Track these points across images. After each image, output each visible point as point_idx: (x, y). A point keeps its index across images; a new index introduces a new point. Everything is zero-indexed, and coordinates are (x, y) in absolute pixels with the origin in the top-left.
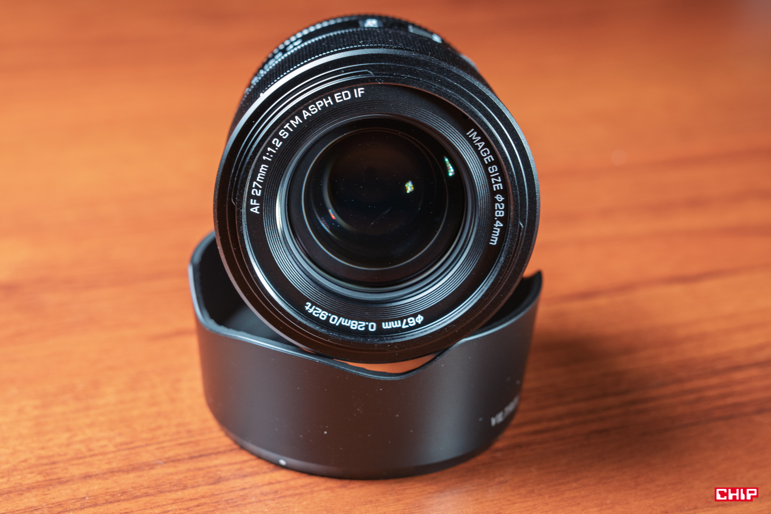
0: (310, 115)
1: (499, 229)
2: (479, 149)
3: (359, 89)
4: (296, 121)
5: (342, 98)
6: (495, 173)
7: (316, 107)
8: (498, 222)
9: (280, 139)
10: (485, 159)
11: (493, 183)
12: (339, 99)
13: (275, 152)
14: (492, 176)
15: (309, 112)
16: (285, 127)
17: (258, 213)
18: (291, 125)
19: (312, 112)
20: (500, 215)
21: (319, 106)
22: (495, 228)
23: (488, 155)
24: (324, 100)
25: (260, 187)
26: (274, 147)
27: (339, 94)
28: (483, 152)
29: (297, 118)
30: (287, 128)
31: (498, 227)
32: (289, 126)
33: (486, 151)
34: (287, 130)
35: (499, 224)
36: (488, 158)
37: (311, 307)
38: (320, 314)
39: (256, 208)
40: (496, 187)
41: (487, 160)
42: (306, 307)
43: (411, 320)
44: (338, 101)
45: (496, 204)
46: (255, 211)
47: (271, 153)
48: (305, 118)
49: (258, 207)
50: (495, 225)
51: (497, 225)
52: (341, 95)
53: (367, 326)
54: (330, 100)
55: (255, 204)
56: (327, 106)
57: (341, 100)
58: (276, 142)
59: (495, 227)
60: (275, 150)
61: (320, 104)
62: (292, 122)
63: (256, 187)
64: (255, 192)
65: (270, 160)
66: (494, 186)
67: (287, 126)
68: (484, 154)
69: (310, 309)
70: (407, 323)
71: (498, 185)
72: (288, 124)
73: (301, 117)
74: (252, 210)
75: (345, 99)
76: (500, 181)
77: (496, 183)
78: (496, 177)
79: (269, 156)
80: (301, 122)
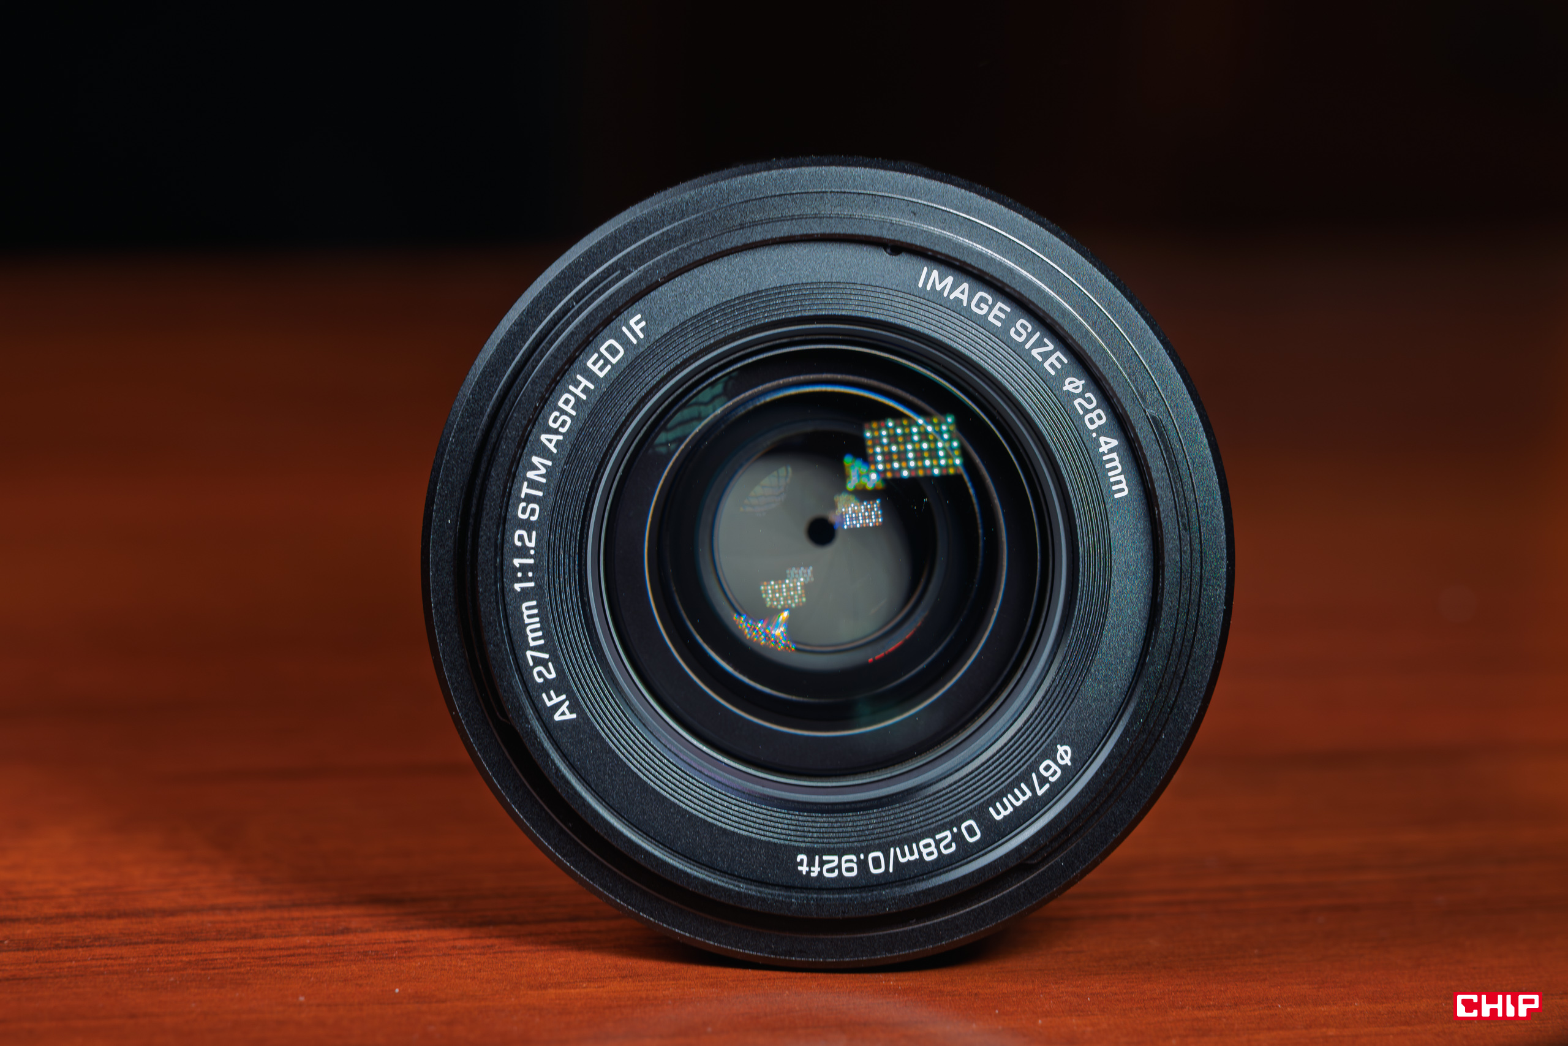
0: (561, 438)
1: (1114, 455)
2: (965, 304)
3: (632, 322)
4: (538, 469)
5: (607, 362)
6: (1030, 336)
7: (563, 412)
8: (1102, 439)
9: (527, 525)
10: (991, 318)
11: (1040, 359)
12: (601, 369)
13: (531, 561)
14: (1027, 346)
15: (556, 432)
16: (523, 496)
17: (574, 716)
18: (533, 484)
19: (562, 430)
20: (1098, 423)
21: (568, 409)
22: (1105, 458)
23: (991, 308)
24: (571, 388)
25: (546, 656)
26: (523, 552)
27: (596, 356)
28: (978, 306)
29: (536, 460)
30: (526, 494)
31: (1111, 451)
32: (528, 487)
33: (982, 300)
34: (530, 499)
35: (1106, 443)
36: (995, 311)
37: (811, 864)
38: (839, 867)
39: (564, 708)
40: (1052, 365)
41: (996, 317)
42: (800, 868)
43: (1047, 768)
44: (601, 375)
45: (1076, 403)
46: (564, 715)
47: (524, 568)
48: (555, 451)
49: (567, 703)
50: (1101, 450)
51: (1104, 449)
52: (601, 356)
53: (958, 838)
54: (585, 382)
55: (556, 700)
56: (584, 397)
57: (609, 367)
58: (521, 538)
59: (1104, 454)
60: (531, 557)
61: (567, 402)
62: (531, 475)
63: (538, 662)
64: (540, 674)
65: (532, 584)
66: (1046, 365)
67: (525, 490)
68: (982, 309)
69: (812, 869)
70: (1043, 781)
71: (1052, 359)
72: (526, 484)
73: (545, 453)
74: (557, 717)
75: (614, 361)
76: (1051, 347)
77: (1046, 356)
78: (1039, 344)
79: (525, 579)
80: (549, 463)
